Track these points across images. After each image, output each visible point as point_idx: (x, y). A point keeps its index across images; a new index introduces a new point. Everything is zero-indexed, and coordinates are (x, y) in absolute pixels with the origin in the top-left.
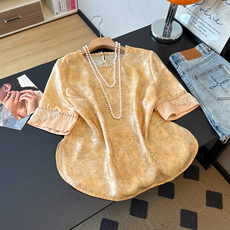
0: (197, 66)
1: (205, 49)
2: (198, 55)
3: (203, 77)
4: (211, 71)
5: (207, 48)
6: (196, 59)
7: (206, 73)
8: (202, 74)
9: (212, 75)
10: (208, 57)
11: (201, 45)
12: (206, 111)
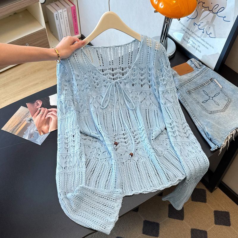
0: (190, 80)
1: (196, 63)
2: (190, 70)
3: (196, 91)
4: (203, 85)
5: (199, 63)
6: (188, 74)
7: (198, 87)
8: (195, 89)
9: (204, 89)
10: (199, 71)
11: (193, 59)
12: (200, 124)
